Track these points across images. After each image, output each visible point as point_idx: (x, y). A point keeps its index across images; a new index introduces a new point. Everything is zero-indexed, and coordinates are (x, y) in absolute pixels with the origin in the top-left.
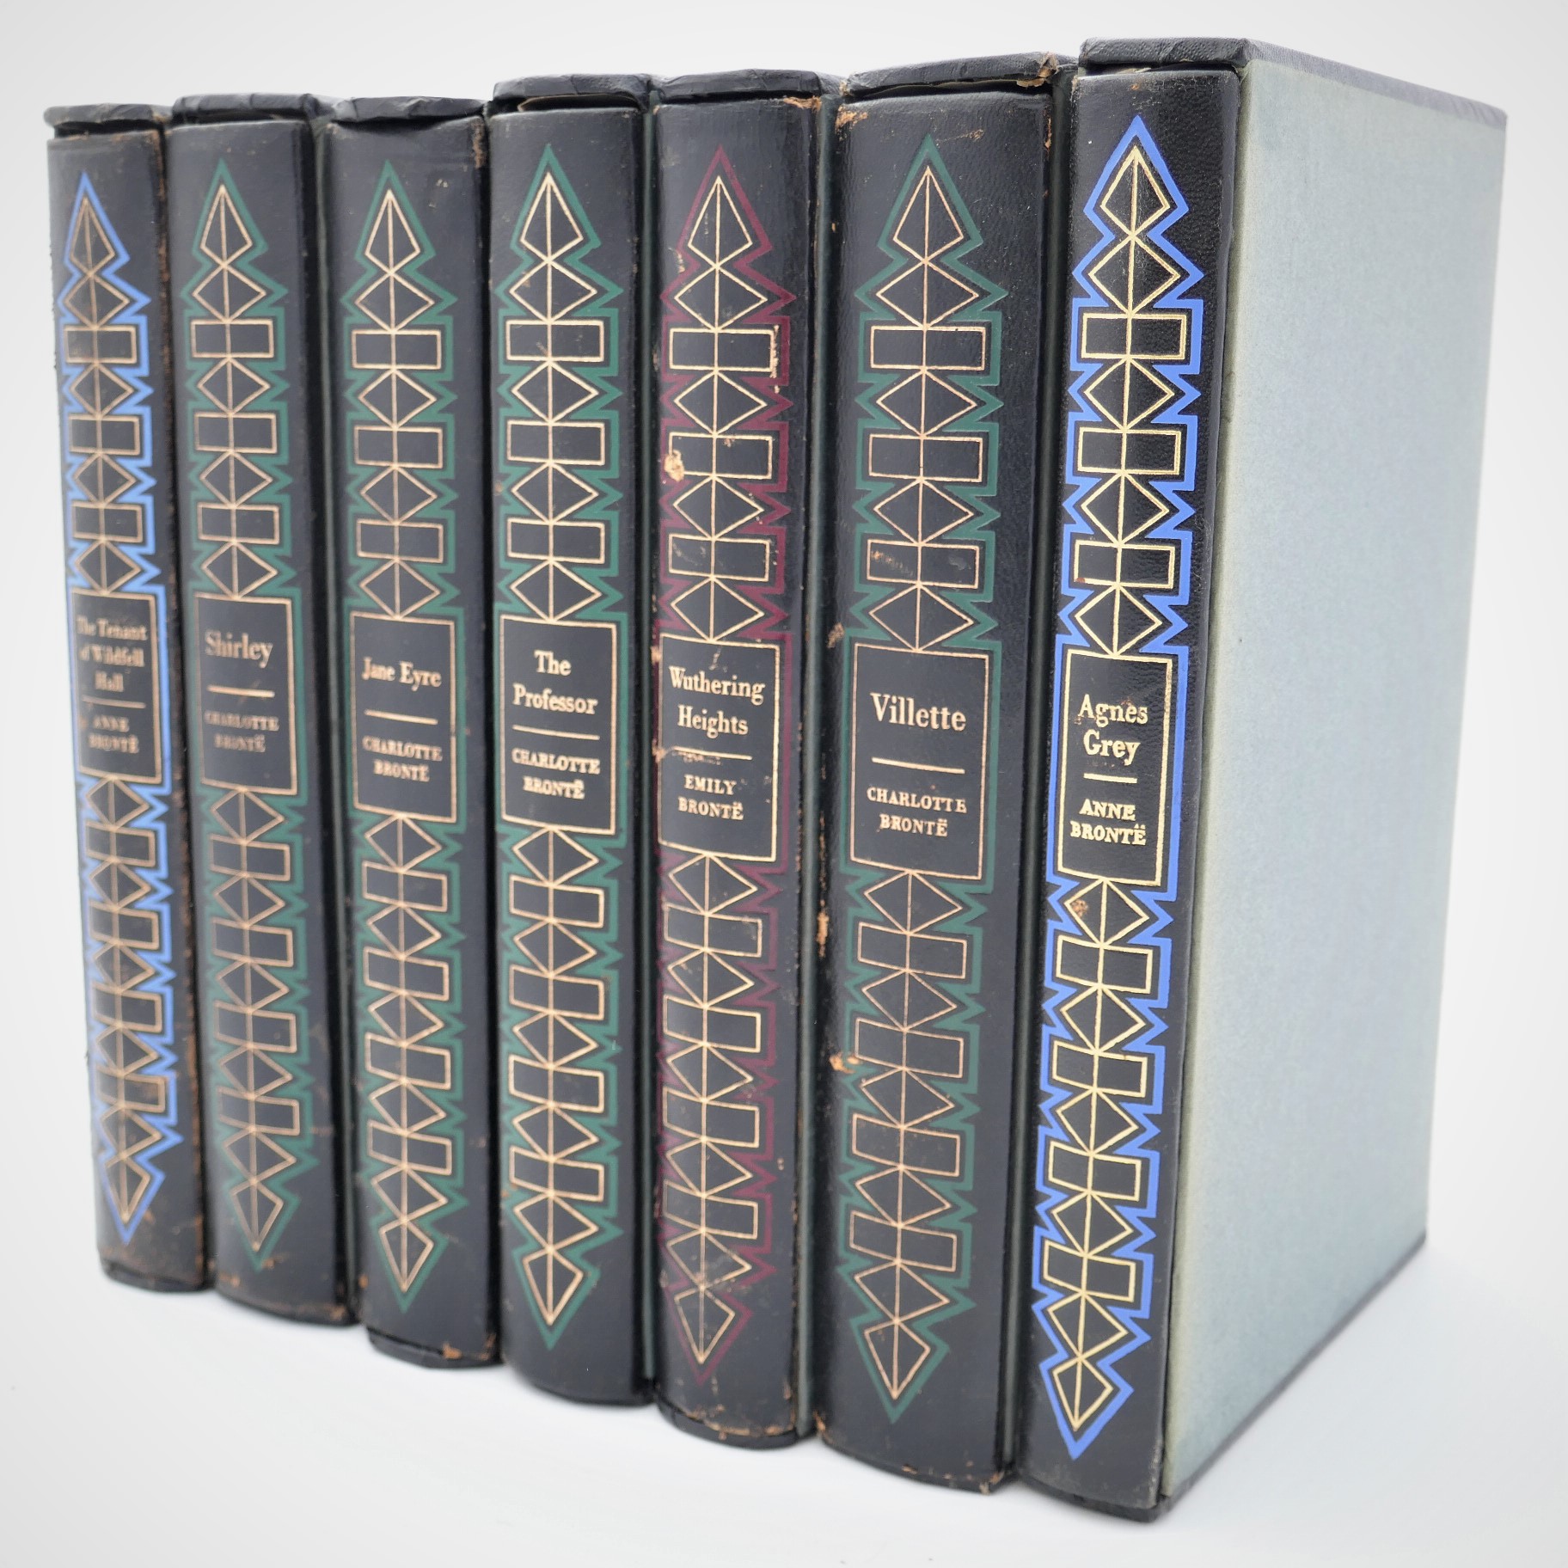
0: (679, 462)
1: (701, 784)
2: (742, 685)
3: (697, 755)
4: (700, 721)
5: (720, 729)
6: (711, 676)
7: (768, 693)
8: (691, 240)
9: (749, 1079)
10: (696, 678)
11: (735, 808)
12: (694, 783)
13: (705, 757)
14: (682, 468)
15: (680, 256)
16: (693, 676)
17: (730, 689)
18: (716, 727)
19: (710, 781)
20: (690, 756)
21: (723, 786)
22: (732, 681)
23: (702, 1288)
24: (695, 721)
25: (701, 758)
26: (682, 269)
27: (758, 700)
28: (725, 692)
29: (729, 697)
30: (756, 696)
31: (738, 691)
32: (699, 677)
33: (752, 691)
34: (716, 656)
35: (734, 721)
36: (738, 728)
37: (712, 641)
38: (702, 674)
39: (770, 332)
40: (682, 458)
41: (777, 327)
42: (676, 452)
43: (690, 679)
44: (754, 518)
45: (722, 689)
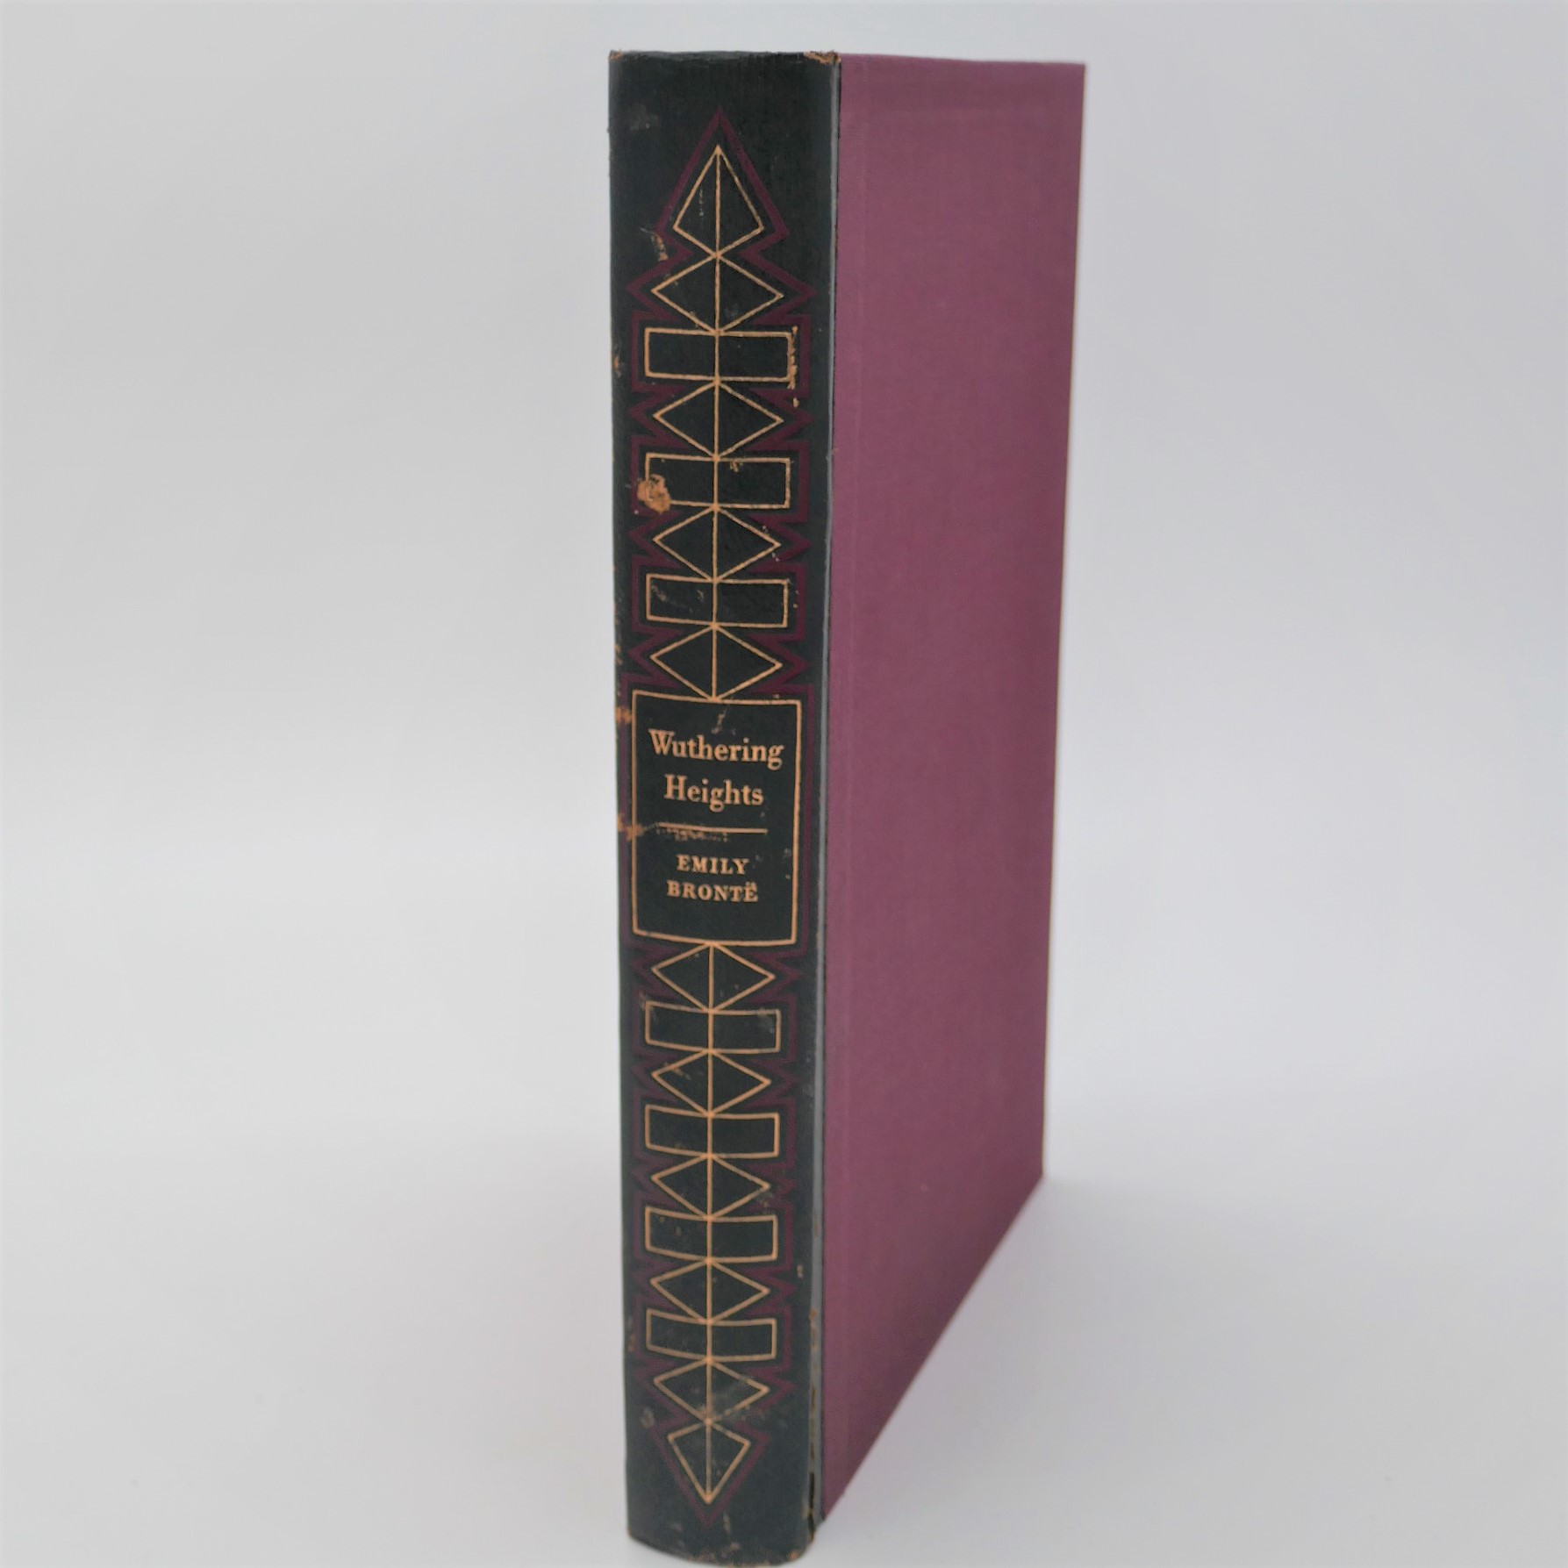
0: (661, 487)
1: (700, 865)
2: (755, 749)
3: (695, 832)
4: (698, 791)
5: (728, 801)
6: (713, 741)
7: (787, 756)
8: (677, 222)
9: (766, 1186)
10: (692, 744)
11: (747, 889)
12: (691, 863)
13: (707, 833)
14: (667, 496)
15: (660, 240)
16: (687, 740)
17: (740, 754)
18: (723, 797)
19: (714, 861)
20: (683, 833)
21: (731, 865)
22: (743, 744)
23: (709, 1422)
24: (690, 793)
25: (700, 835)
26: (664, 257)
27: (775, 764)
28: (733, 757)
29: (740, 762)
30: (771, 760)
31: (750, 755)
32: (697, 741)
33: (768, 754)
34: (721, 717)
35: (746, 790)
36: (750, 797)
37: (715, 699)
38: (701, 738)
39: (787, 334)
40: (666, 485)
41: (795, 329)
42: (657, 477)
43: (683, 745)
44: (770, 554)
45: (729, 754)
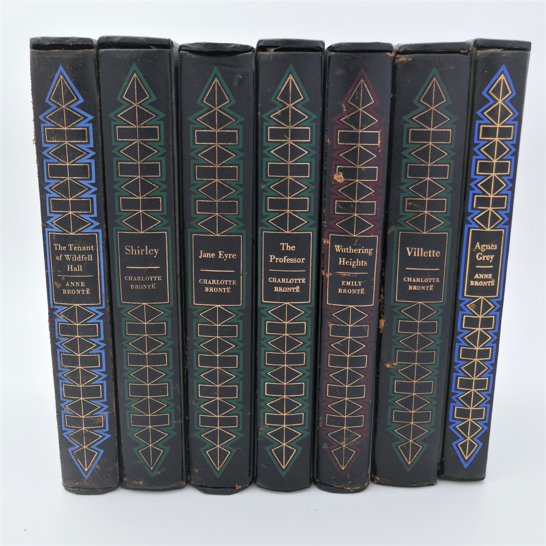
0: (341, 176)
1: (348, 283)
2: (365, 250)
3: (347, 274)
4: (349, 262)
5: (357, 265)
6: (354, 248)
7: (374, 252)
8: (350, 100)
9: (363, 376)
10: (347, 249)
11: (362, 290)
12: (346, 283)
13: (351, 274)
14: (343, 178)
15: (344, 106)
16: (346, 248)
17: (361, 251)
18: (356, 264)
19: (353, 282)
20: (344, 274)
21: (357, 283)
22: (362, 248)
23: (344, 446)
24: (346, 263)
25: (349, 275)
26: (345, 110)
27: (370, 254)
28: (359, 252)
29: (361, 254)
30: (370, 253)
31: (364, 252)
32: (349, 248)
33: (369, 251)
34: (356, 241)
35: (362, 262)
36: (364, 264)
37: (355, 236)
38: (350, 247)
39: (379, 132)
40: (343, 175)
41: (381, 130)
42: (340, 173)
43: (345, 249)
44: (372, 194)
45: (358, 251)
